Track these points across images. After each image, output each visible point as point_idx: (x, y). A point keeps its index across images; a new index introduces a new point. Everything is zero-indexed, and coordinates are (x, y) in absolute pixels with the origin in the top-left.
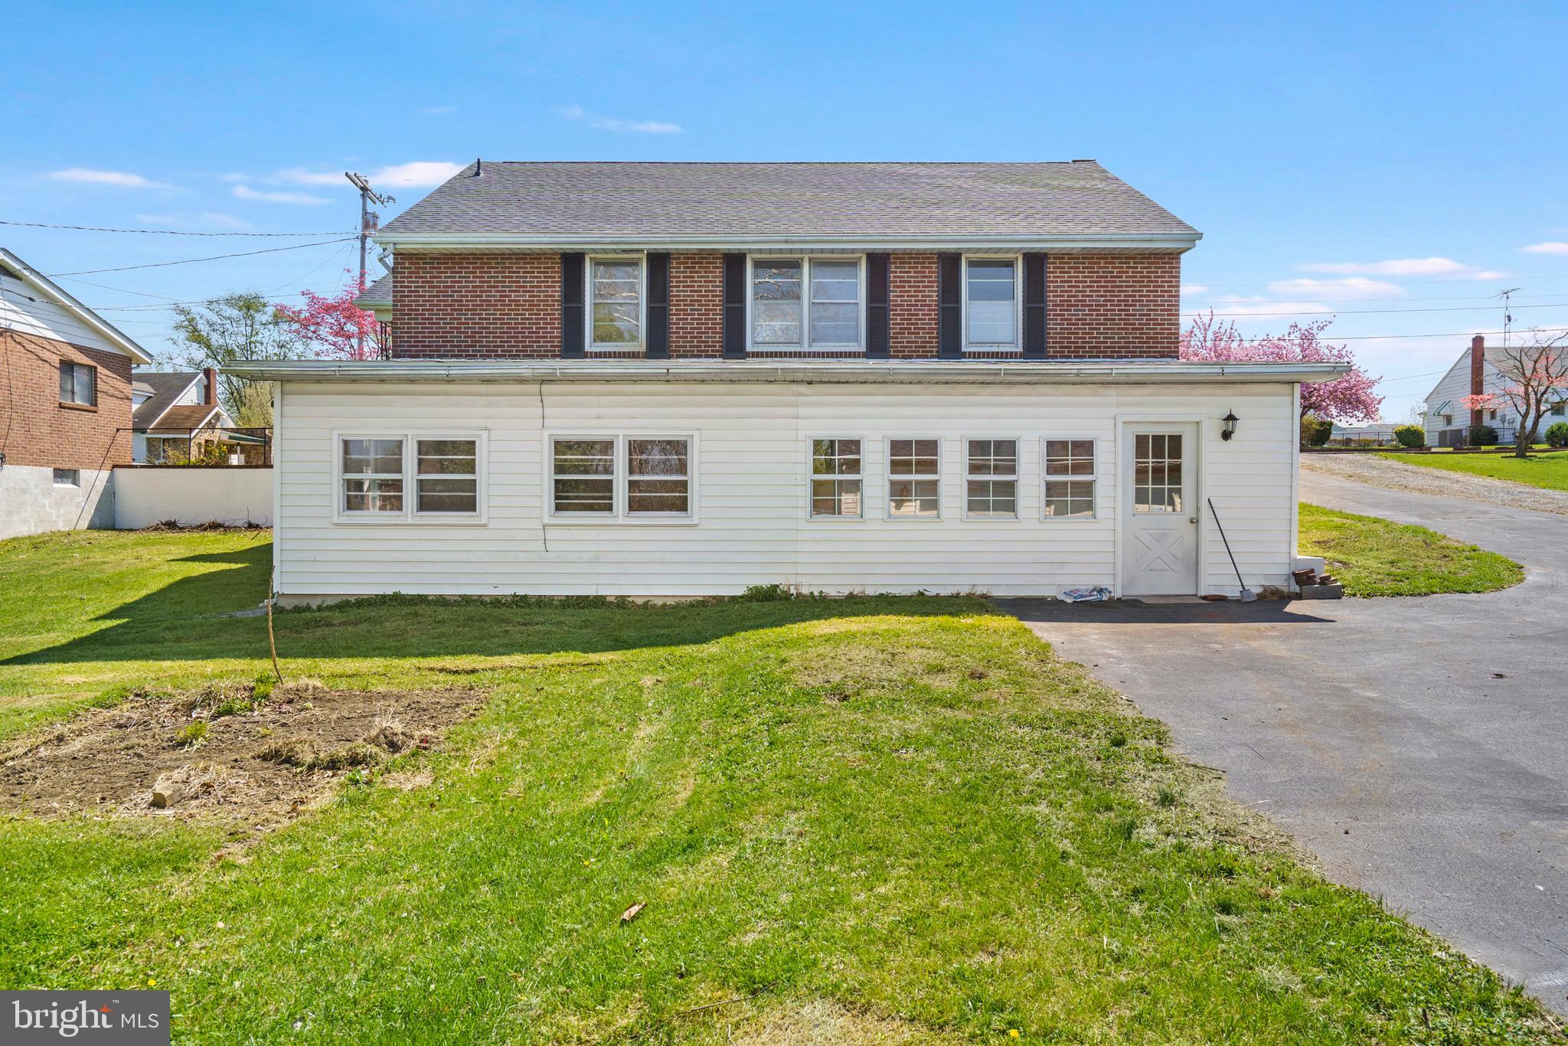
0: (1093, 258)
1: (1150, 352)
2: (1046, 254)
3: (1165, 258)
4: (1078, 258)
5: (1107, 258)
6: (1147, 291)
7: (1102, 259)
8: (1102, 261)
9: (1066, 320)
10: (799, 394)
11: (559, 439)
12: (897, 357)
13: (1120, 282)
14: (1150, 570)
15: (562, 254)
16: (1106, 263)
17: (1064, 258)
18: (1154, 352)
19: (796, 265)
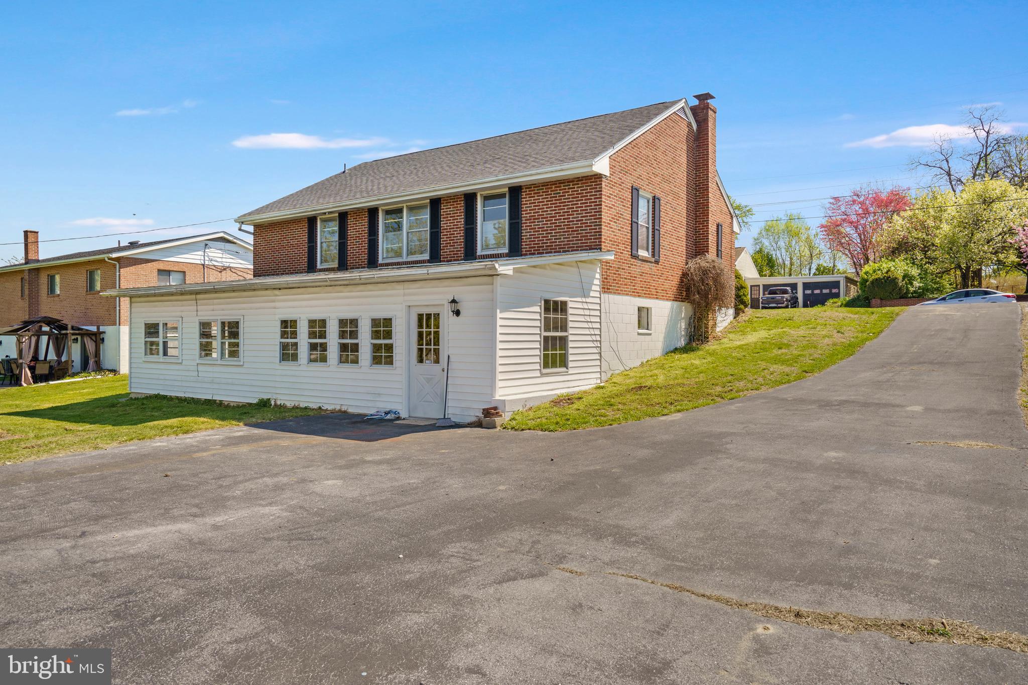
0: (548, 185)
1: (583, 246)
2: (521, 186)
3: (592, 179)
4: (539, 186)
5: (556, 184)
6: (581, 204)
7: (553, 185)
8: (553, 186)
9: (532, 229)
10: (276, 295)
11: (202, 321)
12: (444, 261)
13: (564, 199)
14: (424, 401)
15: (308, 218)
16: (555, 187)
17: (531, 188)
18: (586, 246)
19: (399, 211)
